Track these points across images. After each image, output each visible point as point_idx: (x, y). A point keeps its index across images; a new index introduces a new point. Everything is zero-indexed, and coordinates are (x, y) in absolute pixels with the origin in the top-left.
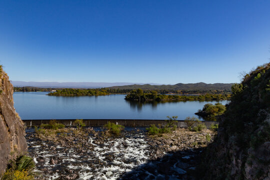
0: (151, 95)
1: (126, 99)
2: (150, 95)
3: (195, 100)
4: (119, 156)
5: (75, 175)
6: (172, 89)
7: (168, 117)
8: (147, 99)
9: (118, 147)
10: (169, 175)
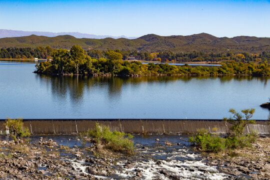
0: (106, 63)
1: (40, 73)
2: (103, 64)
3: (212, 76)
6: (130, 48)
7: (232, 111)
8: (98, 74)
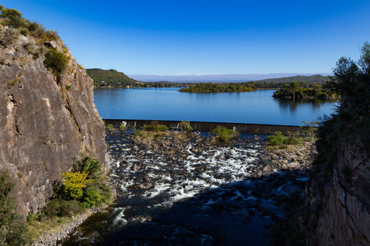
0: (312, 91)
4: (213, 169)
5: (150, 185)
7: (304, 122)
9: (217, 158)
10: (264, 198)
